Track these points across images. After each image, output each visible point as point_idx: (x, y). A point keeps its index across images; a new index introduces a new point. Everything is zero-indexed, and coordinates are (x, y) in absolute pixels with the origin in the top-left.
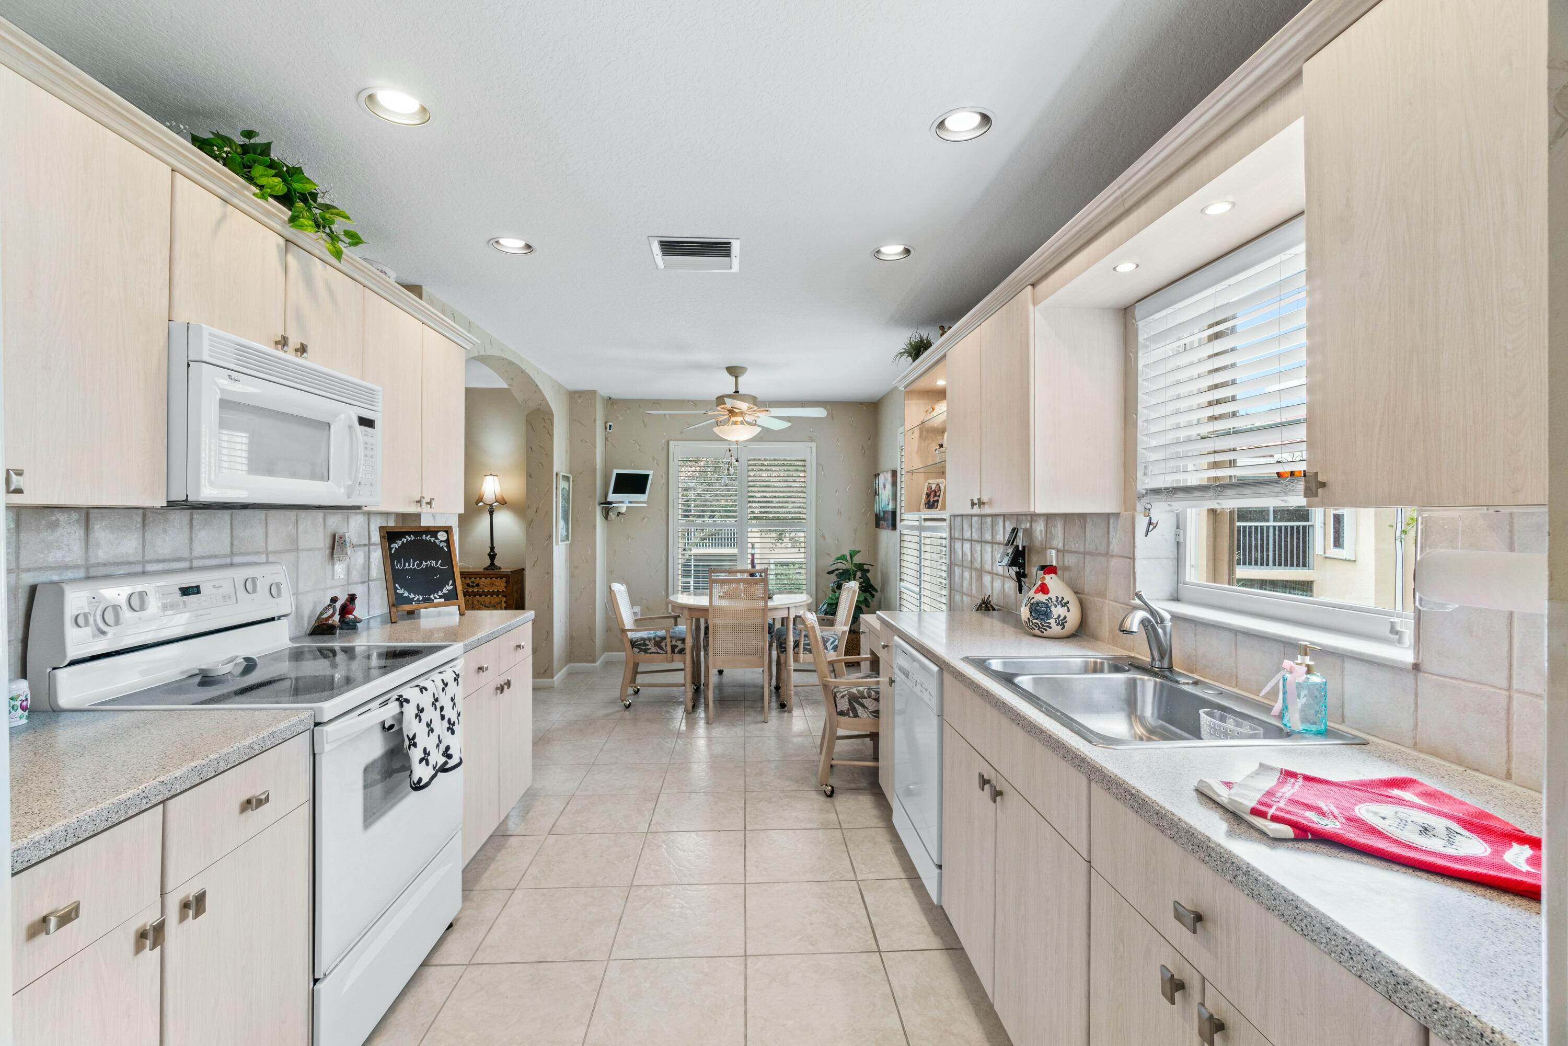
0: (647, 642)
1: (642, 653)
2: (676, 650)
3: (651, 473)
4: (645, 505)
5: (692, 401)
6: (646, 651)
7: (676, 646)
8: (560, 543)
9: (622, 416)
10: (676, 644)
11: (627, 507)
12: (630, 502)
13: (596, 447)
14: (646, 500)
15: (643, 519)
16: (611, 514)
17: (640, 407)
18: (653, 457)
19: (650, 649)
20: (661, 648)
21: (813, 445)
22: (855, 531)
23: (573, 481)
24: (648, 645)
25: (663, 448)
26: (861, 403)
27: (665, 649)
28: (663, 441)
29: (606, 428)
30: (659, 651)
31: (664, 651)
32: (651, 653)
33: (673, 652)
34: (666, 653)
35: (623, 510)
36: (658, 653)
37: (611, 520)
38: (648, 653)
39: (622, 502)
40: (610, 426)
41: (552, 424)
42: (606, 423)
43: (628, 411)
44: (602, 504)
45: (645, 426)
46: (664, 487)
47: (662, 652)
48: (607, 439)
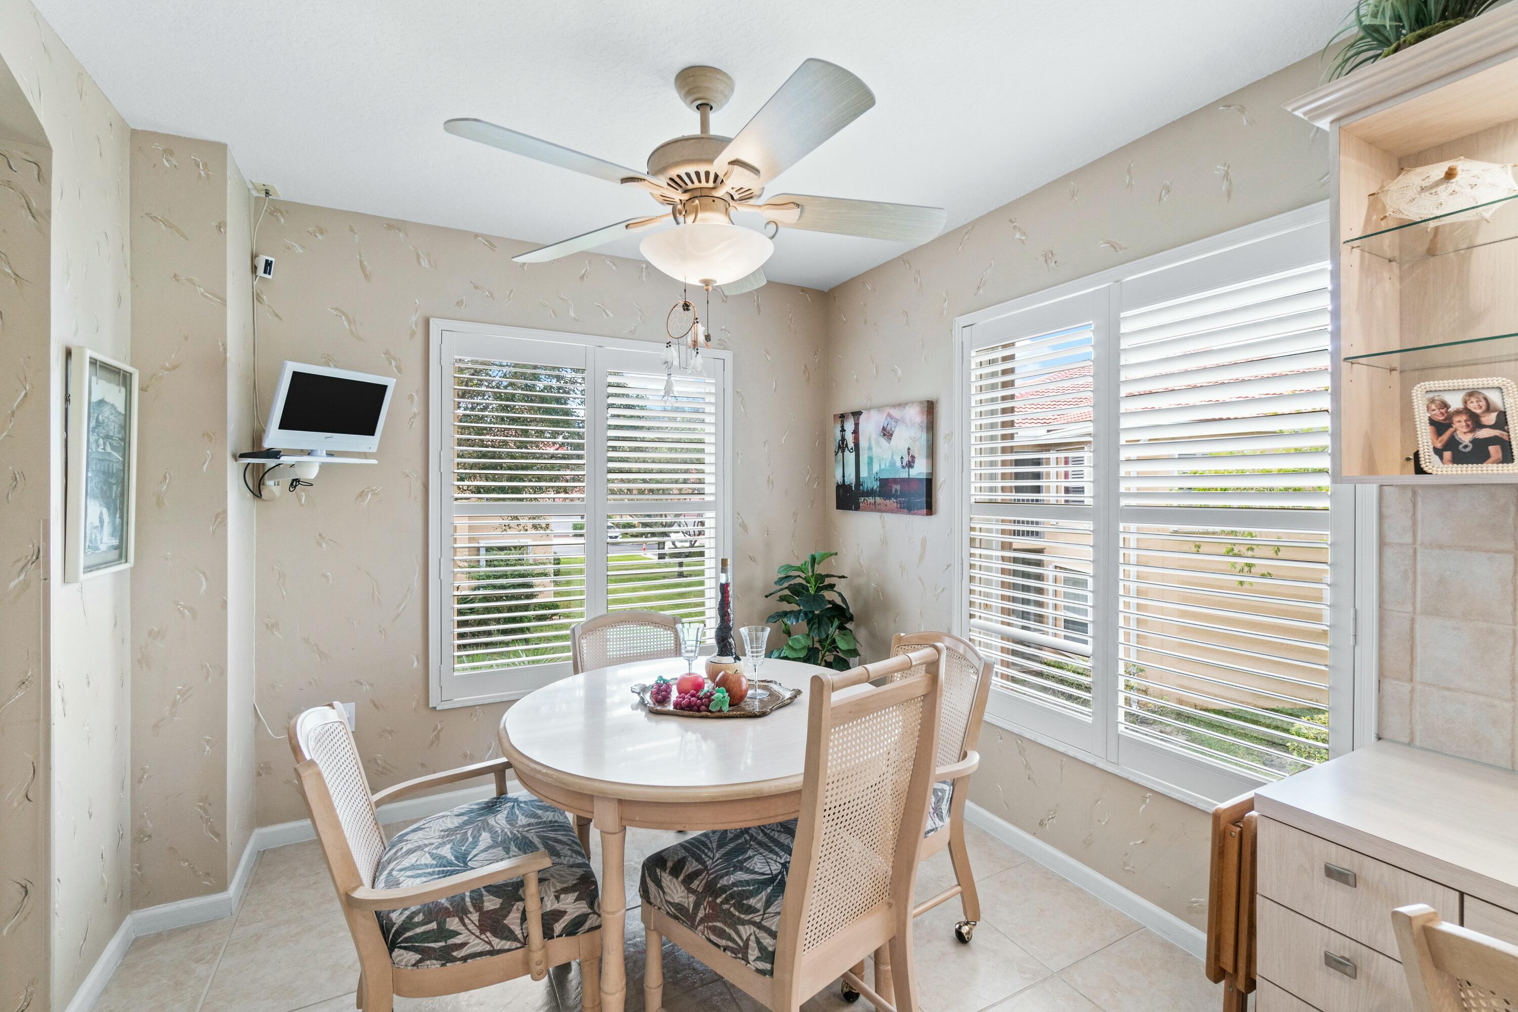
0: (453, 924)
1: (433, 965)
2: (558, 927)
3: (390, 382)
4: (375, 462)
5: (483, 236)
6: (446, 956)
7: (558, 915)
8: (83, 577)
9: (303, 247)
10: (556, 906)
11: (323, 466)
12: (330, 454)
13: (224, 302)
14: (374, 449)
15: (362, 494)
16: (270, 483)
17: (352, 230)
18: (387, 353)
19: (463, 945)
20: (508, 934)
21: (728, 355)
22: (794, 514)
23: (142, 389)
24: (456, 934)
25: (413, 334)
26: (803, 290)
27: (518, 931)
28: (414, 318)
29: (254, 269)
30: (498, 943)
31: (516, 939)
32: (464, 959)
33: (548, 933)
34: (525, 942)
35: (311, 472)
36: (493, 953)
37: (272, 499)
38: (455, 959)
39: (310, 453)
40: (268, 264)
41: (43, 176)
42: (254, 257)
43: (320, 237)
44: (243, 456)
45: (367, 277)
46: (418, 423)
47: (507, 945)
48: (256, 297)
